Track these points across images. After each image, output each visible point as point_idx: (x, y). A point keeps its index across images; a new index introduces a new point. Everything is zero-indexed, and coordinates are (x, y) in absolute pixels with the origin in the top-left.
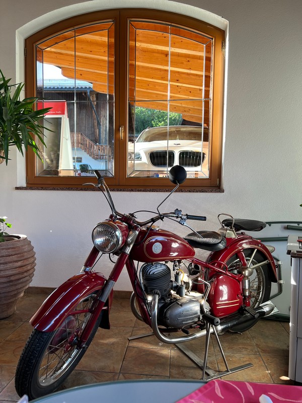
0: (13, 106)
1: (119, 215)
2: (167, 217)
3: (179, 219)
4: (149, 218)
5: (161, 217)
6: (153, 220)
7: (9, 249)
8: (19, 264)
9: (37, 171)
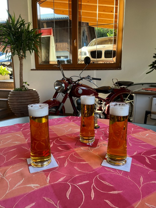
0: (27, 33)
1: (66, 78)
2: (84, 79)
3: (89, 80)
4: (77, 80)
5: (82, 79)
6: (79, 80)
7: (28, 94)
8: (33, 100)
9: (40, 62)
